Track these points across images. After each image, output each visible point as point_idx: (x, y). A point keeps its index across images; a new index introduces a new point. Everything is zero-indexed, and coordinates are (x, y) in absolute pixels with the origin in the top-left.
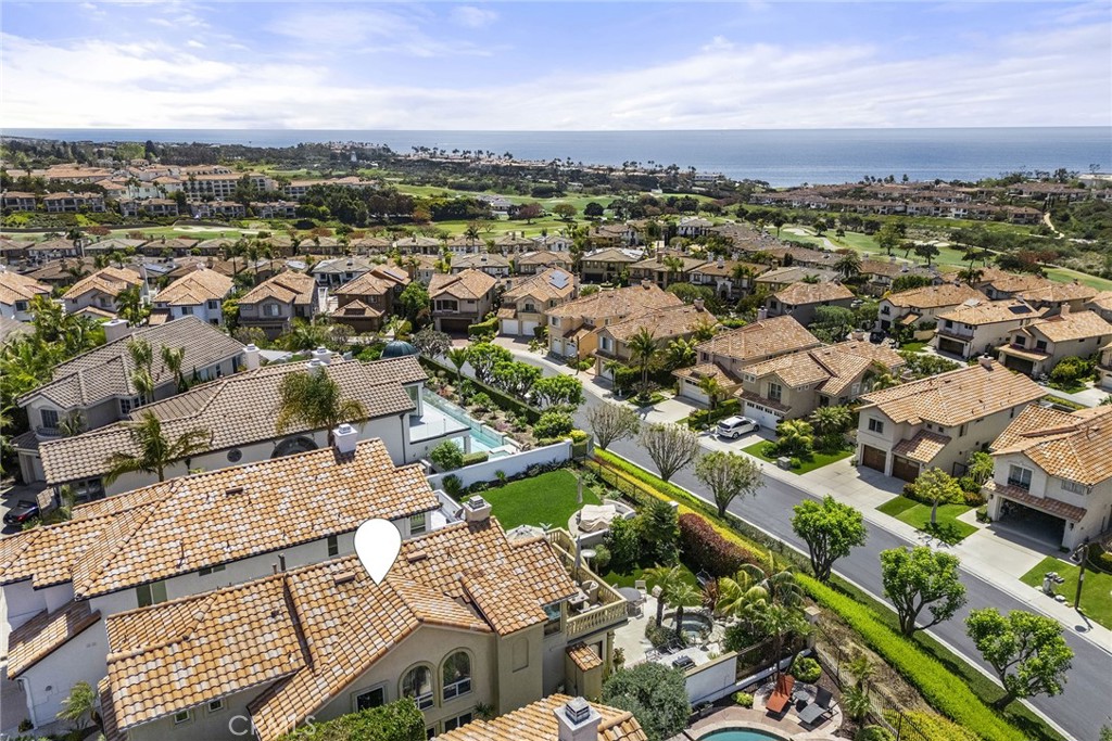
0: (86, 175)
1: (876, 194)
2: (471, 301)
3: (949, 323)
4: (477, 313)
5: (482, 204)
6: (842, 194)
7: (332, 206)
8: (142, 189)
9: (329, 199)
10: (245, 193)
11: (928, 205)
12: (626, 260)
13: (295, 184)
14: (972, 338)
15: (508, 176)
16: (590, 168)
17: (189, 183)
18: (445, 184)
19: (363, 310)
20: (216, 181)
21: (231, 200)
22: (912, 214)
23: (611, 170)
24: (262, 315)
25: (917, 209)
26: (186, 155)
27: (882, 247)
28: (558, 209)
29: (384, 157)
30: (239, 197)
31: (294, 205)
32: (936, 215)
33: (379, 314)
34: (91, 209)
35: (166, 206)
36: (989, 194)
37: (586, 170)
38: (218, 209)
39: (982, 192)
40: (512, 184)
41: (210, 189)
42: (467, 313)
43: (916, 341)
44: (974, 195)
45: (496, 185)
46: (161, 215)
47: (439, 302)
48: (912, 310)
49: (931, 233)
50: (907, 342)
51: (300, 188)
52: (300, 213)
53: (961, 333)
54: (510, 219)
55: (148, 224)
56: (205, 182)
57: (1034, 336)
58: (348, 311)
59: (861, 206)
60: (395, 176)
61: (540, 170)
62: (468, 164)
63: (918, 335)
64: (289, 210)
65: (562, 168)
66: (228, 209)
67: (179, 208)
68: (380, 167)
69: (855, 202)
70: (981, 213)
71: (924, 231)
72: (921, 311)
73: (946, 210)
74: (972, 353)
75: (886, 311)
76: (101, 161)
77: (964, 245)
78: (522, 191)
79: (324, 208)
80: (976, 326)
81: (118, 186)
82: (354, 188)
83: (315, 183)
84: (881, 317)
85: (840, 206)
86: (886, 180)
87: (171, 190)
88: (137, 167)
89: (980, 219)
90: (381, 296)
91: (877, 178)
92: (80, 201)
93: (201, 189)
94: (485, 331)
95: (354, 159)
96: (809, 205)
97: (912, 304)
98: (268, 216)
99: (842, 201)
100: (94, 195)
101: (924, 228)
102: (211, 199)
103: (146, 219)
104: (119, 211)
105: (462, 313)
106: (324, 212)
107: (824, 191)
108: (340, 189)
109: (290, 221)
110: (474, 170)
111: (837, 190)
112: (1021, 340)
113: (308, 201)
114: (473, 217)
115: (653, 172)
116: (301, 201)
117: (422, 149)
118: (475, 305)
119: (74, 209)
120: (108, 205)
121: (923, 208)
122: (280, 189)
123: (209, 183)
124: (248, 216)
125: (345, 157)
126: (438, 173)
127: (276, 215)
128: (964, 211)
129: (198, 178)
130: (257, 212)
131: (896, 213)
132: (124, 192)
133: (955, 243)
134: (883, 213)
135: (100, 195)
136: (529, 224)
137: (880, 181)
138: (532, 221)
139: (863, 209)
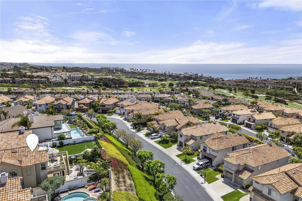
0: (45, 74)
1: (250, 82)
2: (109, 105)
3: (234, 114)
4: (110, 108)
5: (142, 83)
6: (241, 82)
7: (103, 83)
8: (58, 78)
9: (103, 81)
10: (82, 79)
11: (263, 85)
12: (164, 97)
13: (95, 77)
14: (239, 118)
15: (153, 76)
16: (175, 74)
17: (69, 77)
18: (136, 78)
19: (83, 107)
20: (76, 76)
21: (78, 81)
22: (258, 87)
23: (180, 75)
24: (58, 107)
25: (260, 86)
26: (73, 70)
27: (245, 96)
28: (162, 84)
29: (122, 71)
30: (80, 80)
31: (94, 82)
32: (265, 88)
33: (87, 108)
34: (44, 83)
35: (62, 82)
36: (282, 82)
37: (174, 75)
38: (75, 83)
39: (280, 82)
40: (153, 78)
41: (74, 78)
42: (108, 108)
43: (227, 119)
44: (277, 83)
45: (149, 78)
46: (60, 84)
47: (101, 105)
48: (227, 111)
49: (262, 92)
50: (224, 119)
51: (97, 78)
52: (95, 84)
53: (237, 117)
54: (149, 87)
55: (57, 87)
56: (73, 77)
57: (252, 118)
58: (79, 107)
59: (244, 85)
60: (124, 76)
61: (162, 74)
62: (143, 73)
63: (228, 117)
64: (92, 83)
65: (167, 74)
66: (77, 83)
67: (65, 83)
68: (121, 73)
69: (243, 84)
70: (277, 87)
71: (260, 92)
72: (229, 111)
73: (268, 86)
74: (239, 122)
75: (221, 111)
76: (52, 71)
77: (269, 96)
78: (155, 80)
79: (101, 83)
80: (240, 115)
81: (52, 77)
82: (110, 78)
83: (100, 77)
84: (220, 113)
85: (239, 85)
86: (255, 78)
87: (64, 78)
88: (58, 73)
89: (277, 89)
90: (88, 103)
91: (252, 78)
92: (41, 81)
93: (72, 78)
94: (111, 113)
95: (115, 71)
96: (231, 85)
97: (227, 110)
98: (87, 85)
99: (240, 84)
100: (44, 79)
101: (261, 91)
102: (74, 81)
103: (57, 85)
104: (51, 83)
105: (107, 108)
106: (101, 84)
107: (236, 81)
108: (106, 79)
109: (92, 86)
110: (144, 74)
111: (240, 81)
112: (250, 119)
113: (97, 81)
114: (140, 86)
115: (192, 75)
116: (96, 81)
117: (132, 69)
118: (110, 106)
119: (39, 83)
120: (48, 82)
121: (261, 86)
122: (92, 78)
123: (74, 77)
124: (82, 85)
125: (113, 71)
126: (135, 75)
127: (89, 85)
128: (272, 87)
129: (71, 75)
130: (84, 84)
131: (254, 87)
132: (53, 79)
133: (267, 95)
134: (250, 87)
135: (46, 79)
136: (153, 88)
137: (253, 78)
138: (154, 87)
139: (245, 86)
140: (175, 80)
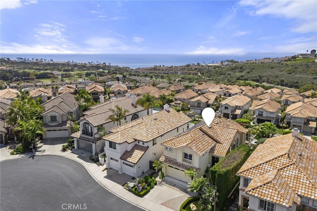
5: (52, 74)
11: (173, 71)
16: (79, 63)
22: (170, 74)
23: (86, 64)
28: (76, 75)
32: (175, 74)
39: (183, 68)
45: (50, 68)
48: (199, 90)
54: (63, 78)
57: (228, 93)
61: (63, 64)
62: (39, 63)
65: (71, 64)
69: (155, 71)
70: (185, 73)
73: (177, 72)
80: (215, 92)
91: (157, 66)
96: (144, 72)
99: (152, 71)
110: (41, 64)
112: (225, 94)
115: (99, 65)
117: (20, 58)
126: (29, 65)
128: (181, 72)
134: (163, 74)
138: (70, 78)
139: (158, 73)
140: (83, 70)
